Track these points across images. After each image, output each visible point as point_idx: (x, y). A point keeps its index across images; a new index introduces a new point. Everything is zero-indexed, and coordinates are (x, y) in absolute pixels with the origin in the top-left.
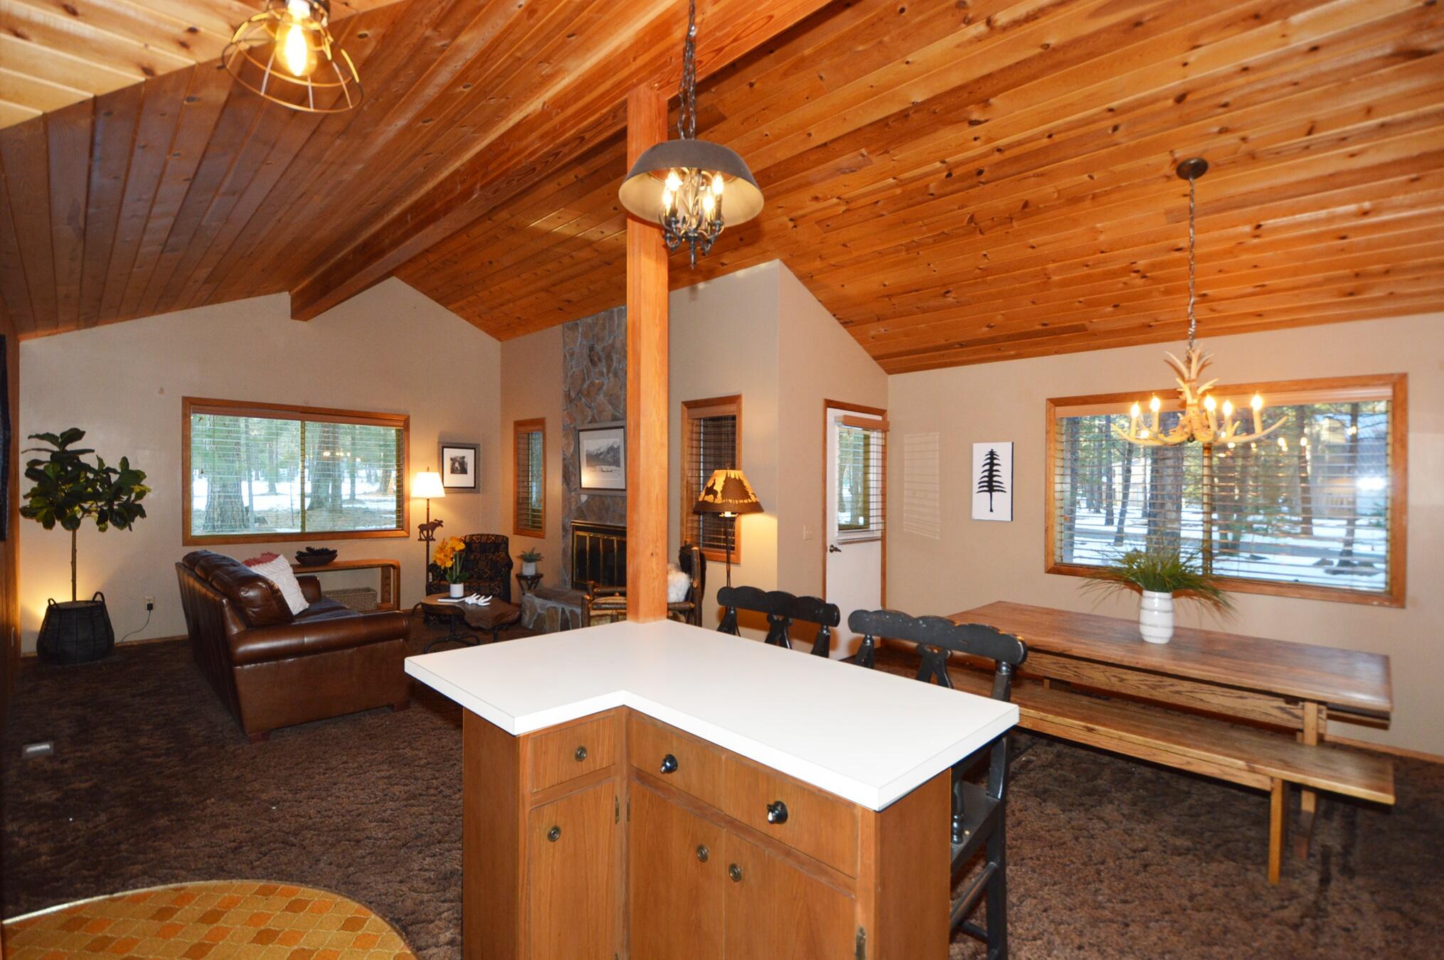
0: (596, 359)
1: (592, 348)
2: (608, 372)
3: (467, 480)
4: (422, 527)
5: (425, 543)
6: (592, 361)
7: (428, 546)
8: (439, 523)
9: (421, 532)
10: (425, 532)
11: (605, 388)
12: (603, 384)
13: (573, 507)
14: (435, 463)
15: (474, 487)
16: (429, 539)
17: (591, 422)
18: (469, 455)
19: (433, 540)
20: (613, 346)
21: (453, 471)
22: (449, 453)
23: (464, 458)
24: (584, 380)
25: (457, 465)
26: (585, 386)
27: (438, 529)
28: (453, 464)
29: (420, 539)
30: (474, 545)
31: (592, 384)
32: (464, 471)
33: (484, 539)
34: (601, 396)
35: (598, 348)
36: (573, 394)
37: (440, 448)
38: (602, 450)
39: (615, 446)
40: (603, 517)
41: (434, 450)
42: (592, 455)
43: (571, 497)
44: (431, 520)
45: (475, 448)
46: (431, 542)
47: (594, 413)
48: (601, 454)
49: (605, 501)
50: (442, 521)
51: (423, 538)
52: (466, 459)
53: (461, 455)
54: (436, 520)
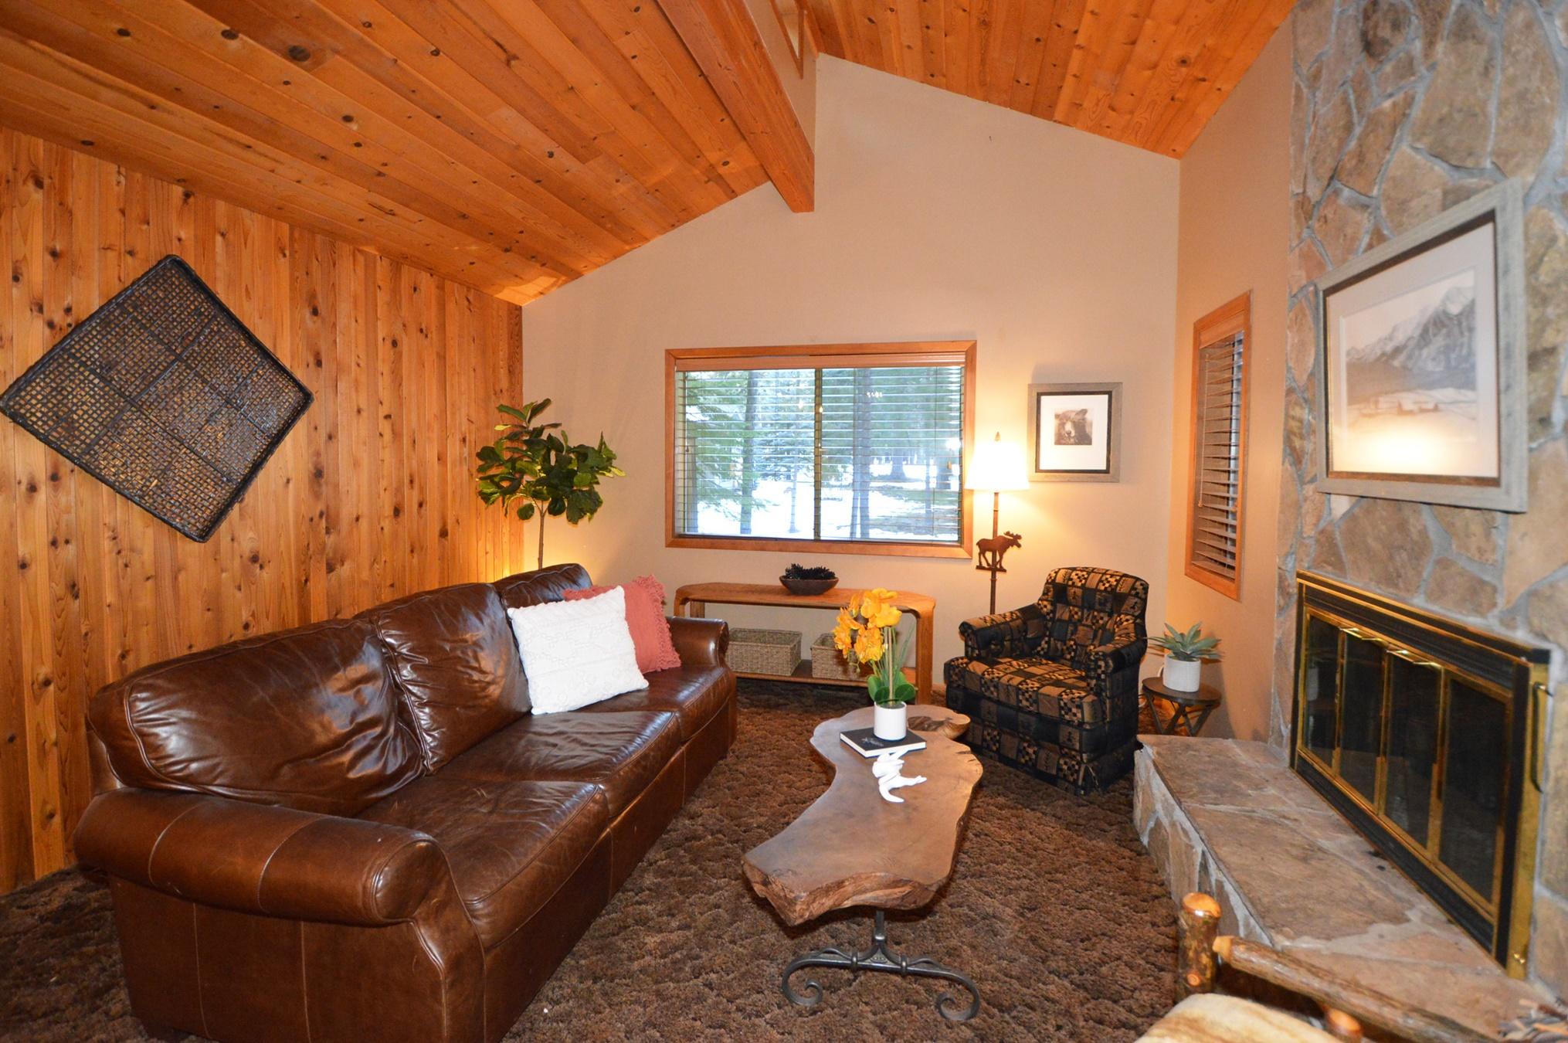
1: (1369, 11)
2: (1430, 46)
3: (1093, 456)
4: (984, 545)
5: (989, 574)
6: (1370, 47)
7: (993, 581)
8: (1013, 541)
9: (982, 553)
10: (989, 555)
11: (1414, 113)
12: (1410, 100)
13: (1309, 531)
14: (1022, 425)
15: (1107, 471)
16: (995, 568)
17: (1370, 246)
18: (1096, 407)
19: (1003, 570)
21: (1061, 439)
22: (1052, 406)
23: (1084, 412)
25: (1069, 427)
26: (1353, 142)
27: (1012, 551)
28: (1062, 425)
29: (980, 567)
30: (1070, 592)
31: (1373, 122)
32: (1083, 438)
33: (1092, 582)
34: (1404, 144)
36: (1314, 190)
37: (1035, 395)
38: (1400, 338)
39: (1454, 309)
40: (1399, 576)
41: (1020, 399)
42: (1372, 358)
43: (1305, 500)
44: (1001, 533)
45: (1109, 393)
46: (999, 575)
47: (1384, 212)
48: (1397, 350)
49: (1412, 520)
50: (1019, 537)
51: (984, 564)
52: (1088, 416)
53: (1079, 408)
54: (1008, 533)
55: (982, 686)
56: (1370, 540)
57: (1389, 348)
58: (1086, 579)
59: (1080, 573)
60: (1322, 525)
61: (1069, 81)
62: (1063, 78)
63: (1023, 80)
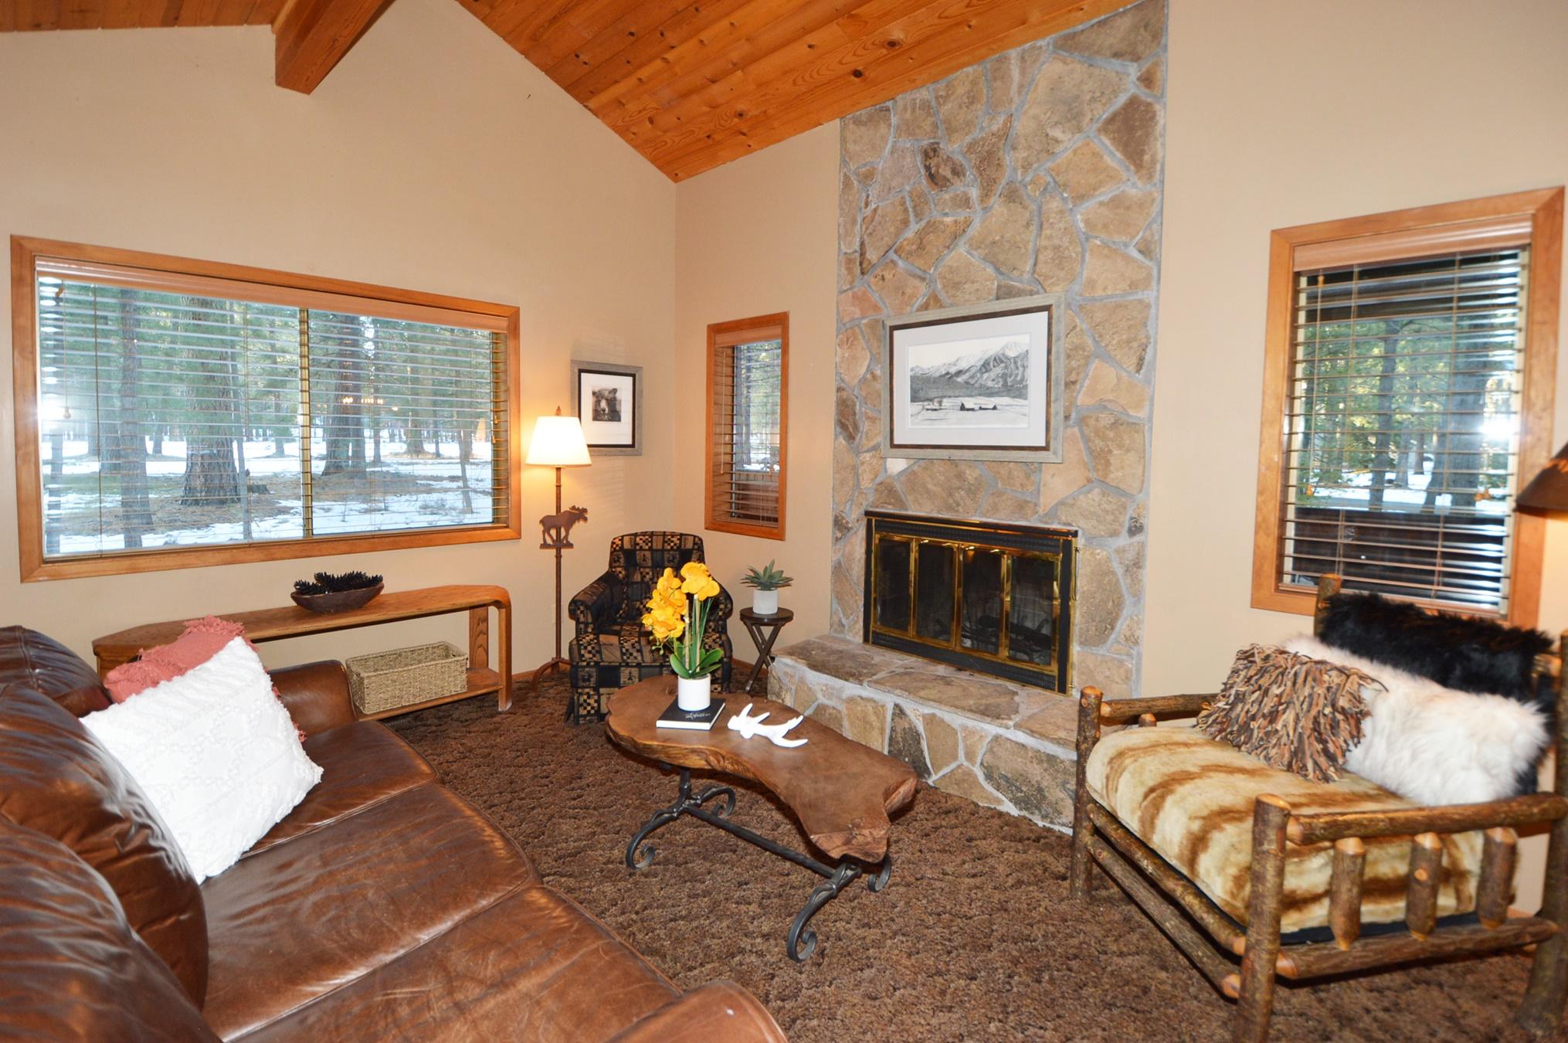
0: (945, 171)
1: (930, 153)
2: (986, 195)
3: (619, 432)
4: (547, 523)
5: (553, 552)
6: (932, 177)
7: (559, 557)
8: (579, 514)
9: (546, 531)
10: (553, 532)
11: (971, 232)
12: (968, 223)
13: (866, 483)
14: (566, 403)
15: (633, 446)
16: (561, 545)
17: (925, 307)
19: (570, 546)
20: (1004, 134)
21: (597, 416)
22: (591, 383)
23: (615, 391)
24: (906, 223)
25: (603, 404)
26: (910, 233)
27: (578, 527)
28: (598, 403)
29: (545, 546)
30: (639, 555)
31: (932, 227)
32: (614, 416)
33: (657, 544)
34: (962, 249)
35: (953, 148)
36: (872, 255)
37: (576, 371)
38: (963, 365)
39: (1012, 354)
40: (958, 505)
41: (563, 374)
42: (937, 374)
43: (863, 463)
44: (565, 508)
45: (634, 376)
46: (564, 551)
47: (939, 286)
48: (959, 373)
49: (968, 472)
50: (585, 510)
51: (549, 541)
52: (618, 395)
53: (611, 387)
54: (574, 508)
55: (623, 654)
56: (930, 486)
57: (953, 370)
58: (651, 542)
59: (644, 538)
60: (879, 480)
61: (632, 81)
62: (626, 76)
63: (583, 57)
